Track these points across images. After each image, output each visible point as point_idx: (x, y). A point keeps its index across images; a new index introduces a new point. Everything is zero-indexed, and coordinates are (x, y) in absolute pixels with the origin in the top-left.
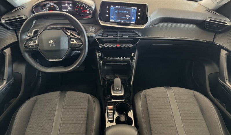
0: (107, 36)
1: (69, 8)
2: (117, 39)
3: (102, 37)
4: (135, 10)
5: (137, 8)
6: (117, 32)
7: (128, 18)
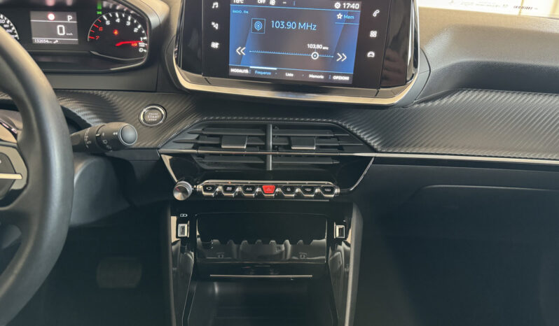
0: (218, 146)
1: (61, 31)
2: (264, 158)
3: (193, 148)
4: (353, 17)
5: (362, 8)
6: (264, 128)
7: (315, 56)
